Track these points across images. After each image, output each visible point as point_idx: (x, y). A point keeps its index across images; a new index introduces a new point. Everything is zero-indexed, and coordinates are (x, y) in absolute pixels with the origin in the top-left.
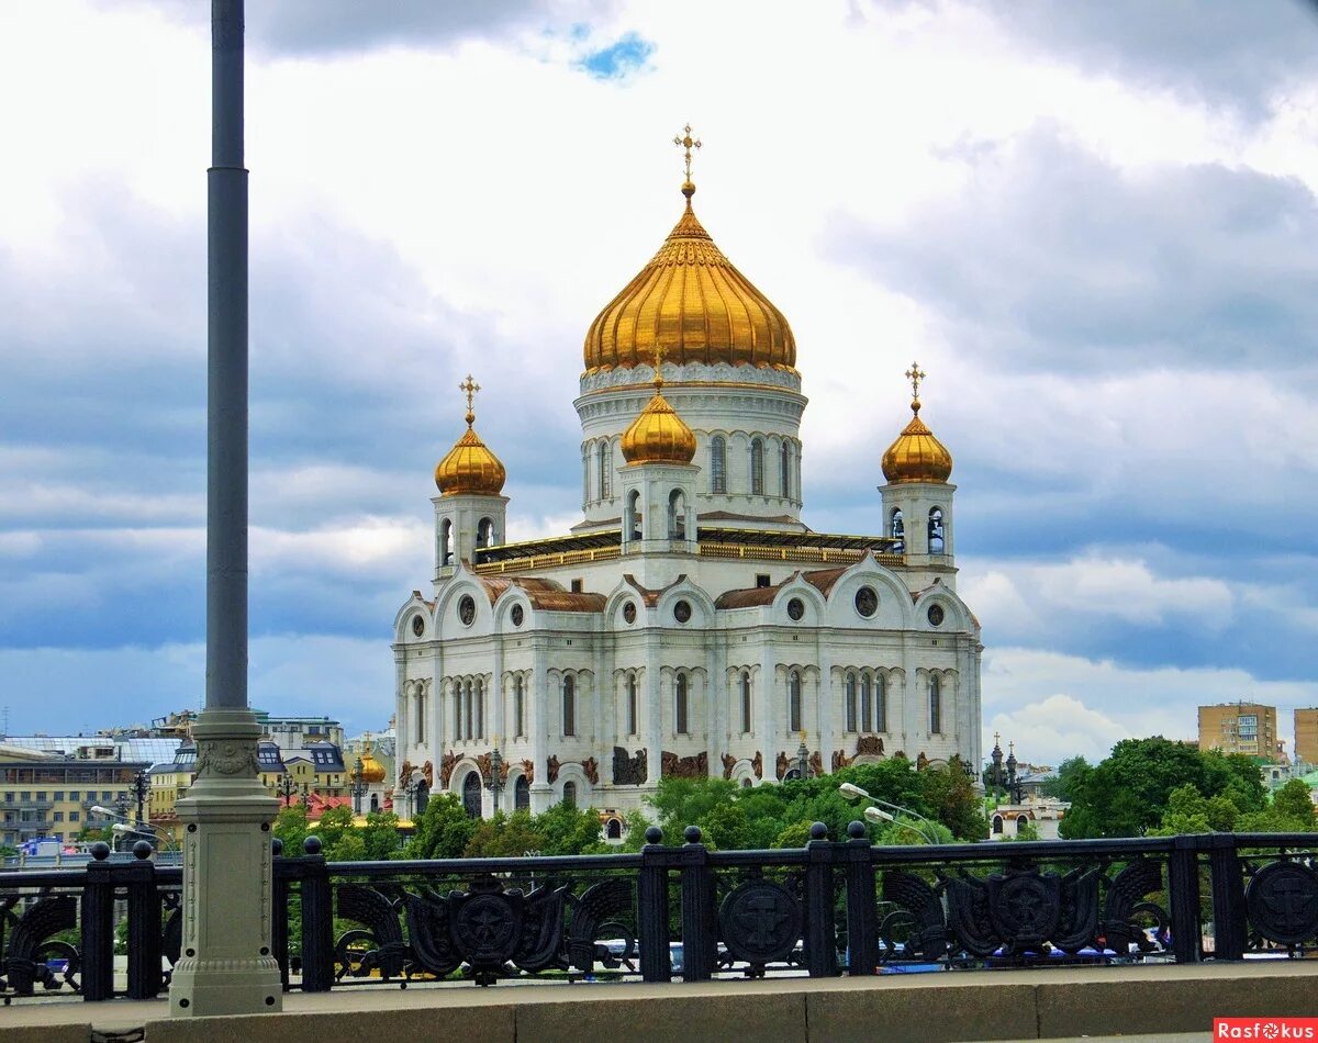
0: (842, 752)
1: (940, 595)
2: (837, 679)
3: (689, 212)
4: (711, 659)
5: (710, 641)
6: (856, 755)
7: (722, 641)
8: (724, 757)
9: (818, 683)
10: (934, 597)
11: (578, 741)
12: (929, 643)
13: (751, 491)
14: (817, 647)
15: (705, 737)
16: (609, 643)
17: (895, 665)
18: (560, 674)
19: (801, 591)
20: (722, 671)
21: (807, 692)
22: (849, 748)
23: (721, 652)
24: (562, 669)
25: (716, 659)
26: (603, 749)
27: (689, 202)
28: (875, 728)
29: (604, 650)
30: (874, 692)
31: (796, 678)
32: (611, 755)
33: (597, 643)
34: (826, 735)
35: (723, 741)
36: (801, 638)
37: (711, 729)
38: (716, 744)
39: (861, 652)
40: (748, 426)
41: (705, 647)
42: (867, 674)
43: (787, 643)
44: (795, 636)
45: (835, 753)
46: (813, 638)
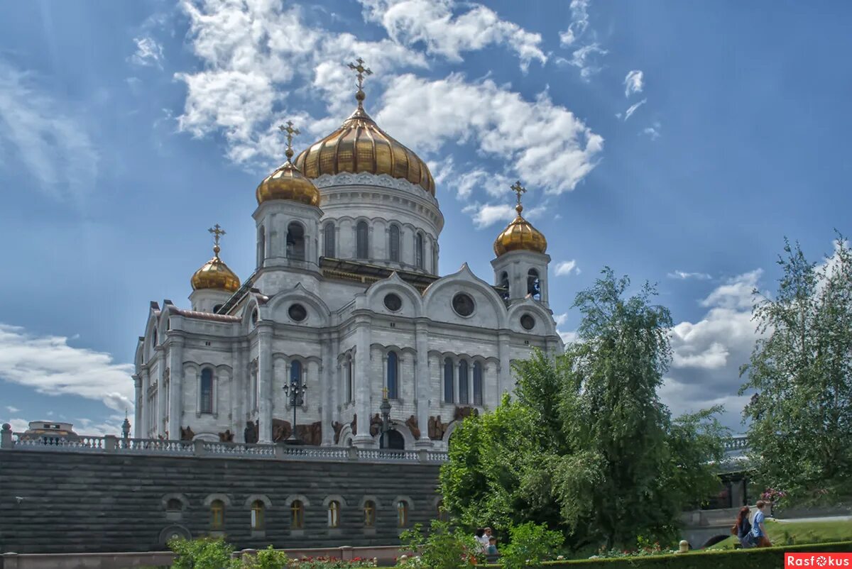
0: (439, 417)
1: (530, 307)
2: (434, 361)
4: (325, 350)
5: (325, 336)
6: (454, 421)
7: (334, 336)
8: (334, 424)
9: (415, 362)
10: (527, 308)
11: (216, 418)
12: (523, 342)
13: (388, 257)
14: (415, 334)
15: (320, 410)
16: (245, 345)
17: (491, 356)
18: (198, 367)
19: (399, 287)
20: (335, 359)
21: (405, 369)
22: (446, 416)
23: (335, 345)
24: (200, 363)
25: (330, 350)
26: (239, 425)
28: (472, 401)
29: (241, 350)
30: (471, 374)
31: (393, 357)
32: (244, 427)
33: (235, 346)
34: (422, 402)
35: (335, 413)
36: (397, 325)
37: (325, 404)
38: (330, 415)
39: (458, 343)
40: (388, 216)
41: (321, 342)
42: (464, 360)
43: (384, 329)
44: (393, 324)
45: (432, 418)
46: (412, 327)
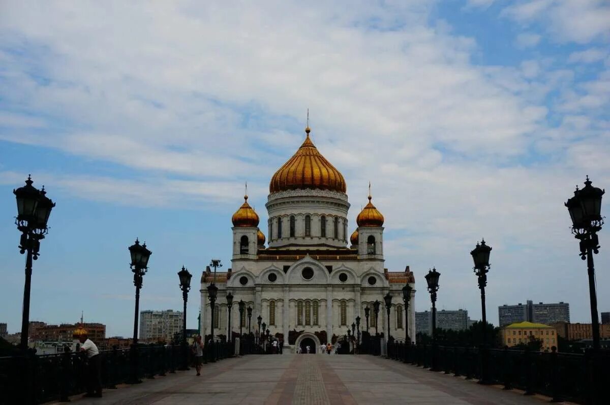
3: (308, 139)
27: (308, 135)
